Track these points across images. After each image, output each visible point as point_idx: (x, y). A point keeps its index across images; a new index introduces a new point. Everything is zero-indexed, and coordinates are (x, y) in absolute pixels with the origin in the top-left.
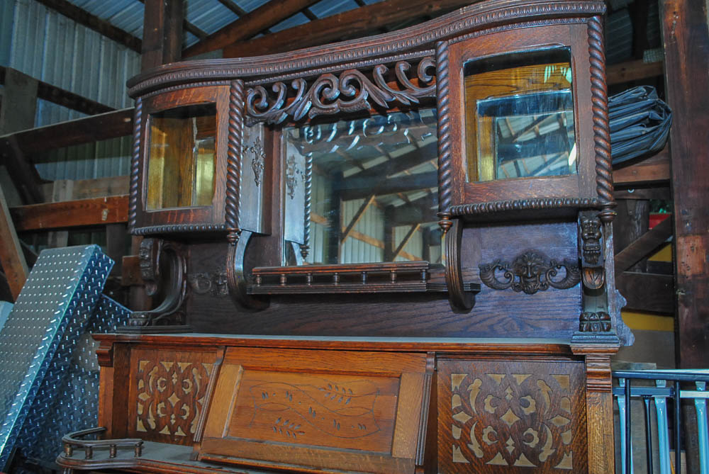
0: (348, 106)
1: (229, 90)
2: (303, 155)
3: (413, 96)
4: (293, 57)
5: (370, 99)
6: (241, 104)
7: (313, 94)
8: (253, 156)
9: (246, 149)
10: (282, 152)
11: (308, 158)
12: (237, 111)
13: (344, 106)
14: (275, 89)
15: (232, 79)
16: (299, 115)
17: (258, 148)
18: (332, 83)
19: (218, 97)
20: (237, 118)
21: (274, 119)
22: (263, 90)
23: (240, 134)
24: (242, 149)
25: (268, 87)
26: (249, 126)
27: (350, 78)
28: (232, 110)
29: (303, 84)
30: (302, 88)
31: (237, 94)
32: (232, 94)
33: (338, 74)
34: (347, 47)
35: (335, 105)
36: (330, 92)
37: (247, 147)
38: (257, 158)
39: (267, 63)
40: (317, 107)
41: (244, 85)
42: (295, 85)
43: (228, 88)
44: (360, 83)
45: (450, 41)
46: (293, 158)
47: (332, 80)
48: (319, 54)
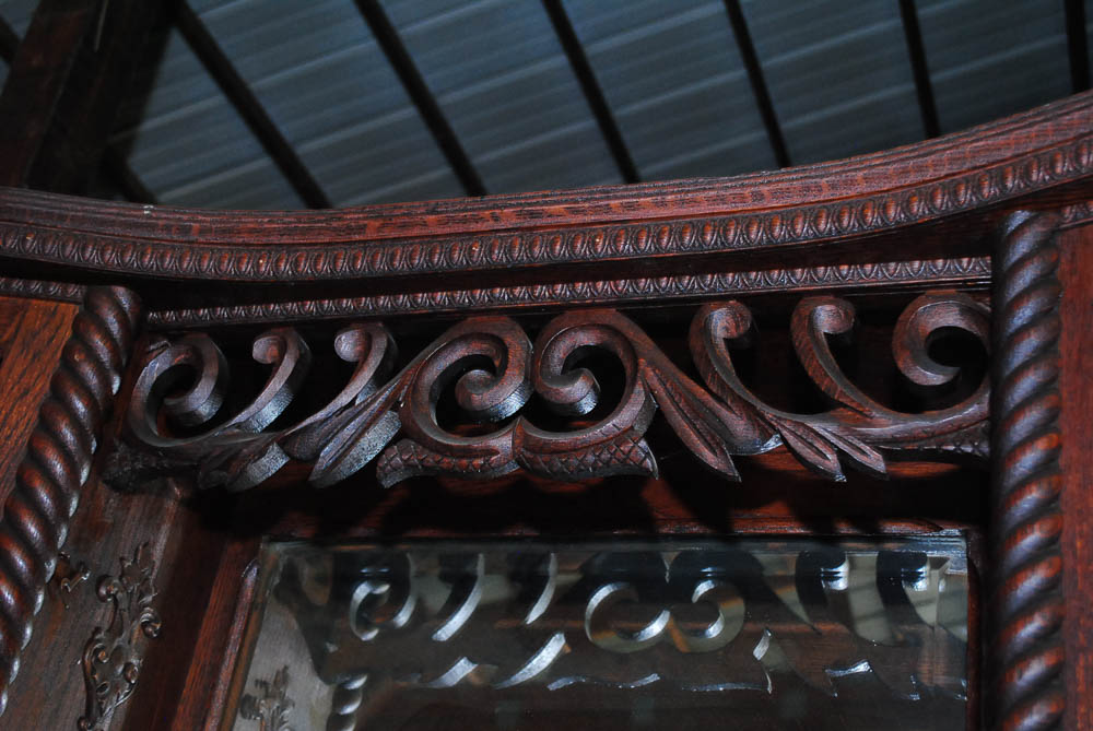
0: (558, 451)
1: (69, 320)
2: (327, 680)
3: (864, 438)
4: (362, 229)
5: (659, 431)
6: (107, 384)
7: (415, 388)
8: (102, 616)
9: (72, 575)
10: (235, 636)
11: (343, 697)
12: (80, 406)
13: (540, 448)
14: (261, 349)
15: (97, 280)
16: (337, 461)
17: (134, 587)
18: (504, 350)
19: (19, 340)
20: (69, 435)
21: (225, 466)
22: (211, 351)
23: (61, 500)
24: (51, 566)
25: (236, 341)
26: (115, 486)
27: (586, 339)
28: (58, 398)
29: (380, 344)
30: (374, 362)
31: (98, 342)
32: (79, 338)
33: (536, 323)
34: (596, 210)
35: (503, 442)
36: (487, 385)
37: (83, 567)
38: (116, 629)
39: (252, 240)
40: (423, 441)
41: (141, 319)
42: (346, 346)
43: (71, 311)
44: (628, 365)
45: (1068, 213)
46: (283, 677)
47: (508, 340)
48: (473, 227)
